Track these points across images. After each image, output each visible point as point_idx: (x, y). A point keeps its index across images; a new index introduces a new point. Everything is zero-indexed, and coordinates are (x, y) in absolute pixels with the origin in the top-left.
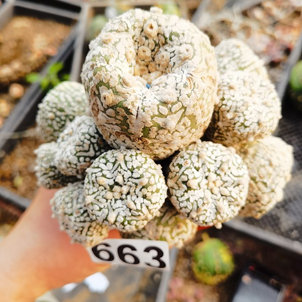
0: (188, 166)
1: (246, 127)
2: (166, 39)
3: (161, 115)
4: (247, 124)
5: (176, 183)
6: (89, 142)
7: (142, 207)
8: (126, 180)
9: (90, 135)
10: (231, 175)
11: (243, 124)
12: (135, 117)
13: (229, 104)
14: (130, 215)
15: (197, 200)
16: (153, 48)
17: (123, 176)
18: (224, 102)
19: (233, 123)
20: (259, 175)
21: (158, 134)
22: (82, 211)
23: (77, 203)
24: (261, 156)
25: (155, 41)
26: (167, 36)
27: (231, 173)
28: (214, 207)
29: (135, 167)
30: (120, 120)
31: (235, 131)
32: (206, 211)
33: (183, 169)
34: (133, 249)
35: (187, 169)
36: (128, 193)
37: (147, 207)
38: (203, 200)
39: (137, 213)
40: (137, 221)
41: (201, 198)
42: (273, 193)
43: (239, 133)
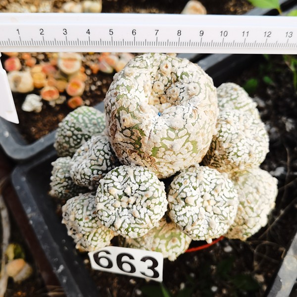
0: (188, 184)
1: (238, 156)
2: (178, 77)
3: (169, 139)
4: (239, 154)
5: (176, 199)
6: (103, 158)
7: (145, 216)
8: (133, 191)
9: (104, 151)
10: (223, 196)
11: (236, 154)
12: (147, 138)
13: (226, 135)
14: (135, 222)
15: (192, 215)
16: (166, 84)
17: (131, 188)
18: (221, 134)
19: (228, 152)
20: (247, 200)
21: (165, 154)
22: (90, 218)
23: (87, 210)
24: (250, 184)
25: (168, 78)
26: (179, 75)
27: (224, 195)
28: (207, 223)
29: (142, 181)
30: (134, 140)
31: (229, 159)
32: (200, 226)
33: (183, 187)
34: (131, 257)
35: (186, 187)
36: (135, 204)
37: (150, 217)
38: (198, 215)
39: (141, 222)
40: (140, 229)
41: (196, 214)
42: (259, 218)
43: (232, 161)
